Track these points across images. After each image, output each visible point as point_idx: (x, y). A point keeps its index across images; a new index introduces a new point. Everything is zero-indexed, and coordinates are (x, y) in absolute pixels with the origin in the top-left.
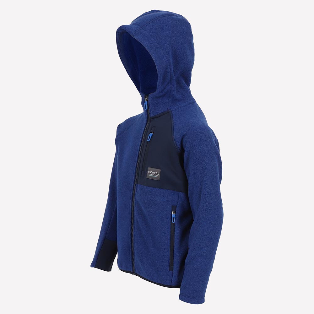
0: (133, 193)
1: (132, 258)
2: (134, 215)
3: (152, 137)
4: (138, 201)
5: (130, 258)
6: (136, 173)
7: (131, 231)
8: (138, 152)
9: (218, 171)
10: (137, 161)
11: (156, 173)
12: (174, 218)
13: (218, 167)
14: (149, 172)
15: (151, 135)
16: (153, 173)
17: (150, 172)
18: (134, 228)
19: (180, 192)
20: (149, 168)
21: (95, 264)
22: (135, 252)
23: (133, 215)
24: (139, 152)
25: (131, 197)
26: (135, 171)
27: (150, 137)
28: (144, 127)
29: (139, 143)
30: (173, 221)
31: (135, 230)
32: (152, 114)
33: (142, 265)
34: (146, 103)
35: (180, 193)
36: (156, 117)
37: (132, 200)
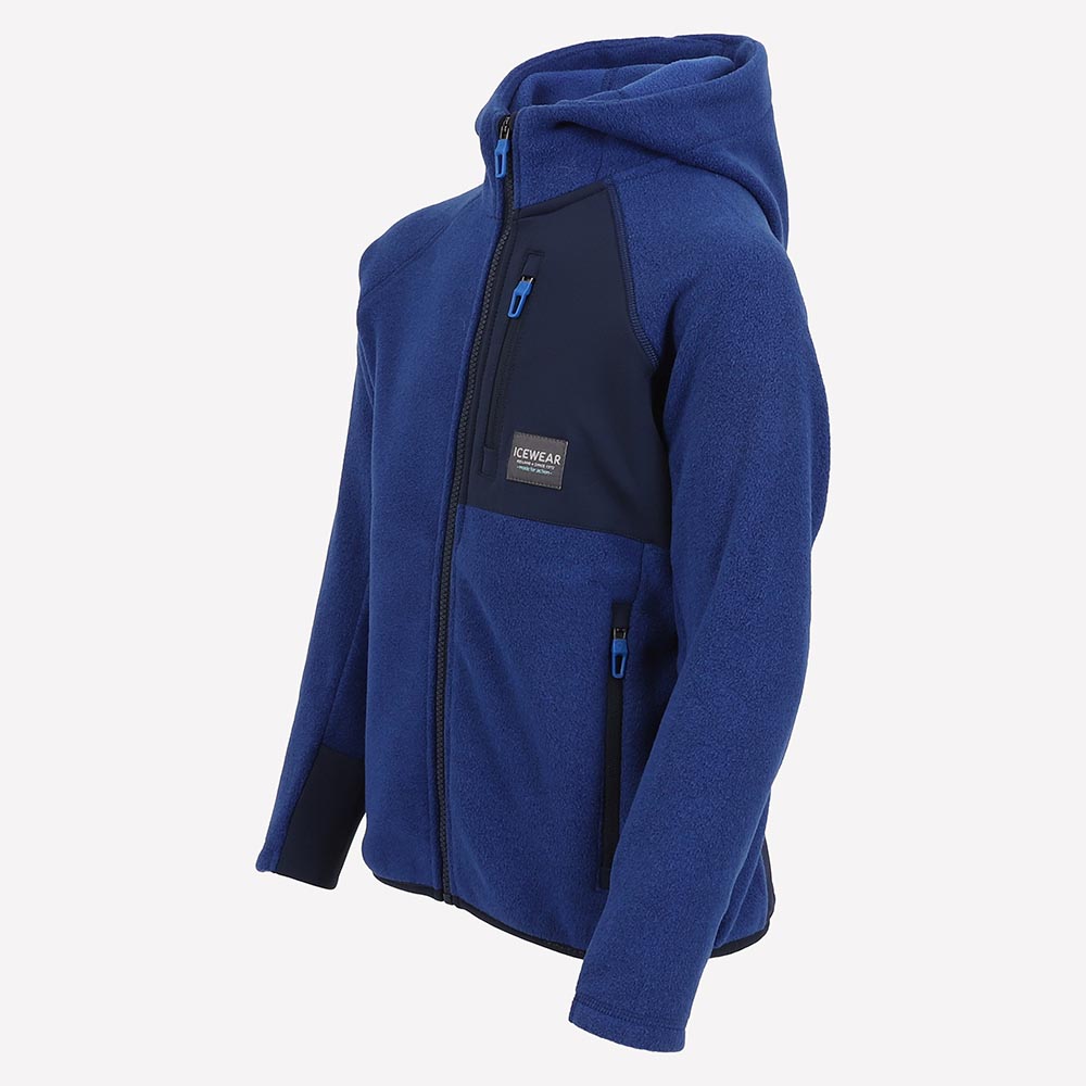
0: (443, 546)
1: (438, 830)
2: (449, 639)
3: (527, 297)
4: (465, 581)
5: (428, 831)
6: (456, 456)
7: (434, 711)
8: (462, 366)
9: (810, 463)
10: (462, 406)
11: (546, 457)
12: (619, 657)
13: (810, 446)
14: (516, 452)
15: (523, 288)
16: (533, 455)
17: (521, 453)
18: (447, 699)
19: (651, 542)
20: (518, 436)
21: (275, 857)
22: (453, 803)
23: (445, 640)
24: (468, 364)
25: (437, 561)
26: (450, 450)
27: (519, 298)
28: (488, 255)
29: (467, 322)
30: (618, 672)
31: (453, 706)
32: (524, 196)
33: (480, 860)
34: (502, 147)
35: (647, 546)
36: (544, 210)
37: (440, 578)
